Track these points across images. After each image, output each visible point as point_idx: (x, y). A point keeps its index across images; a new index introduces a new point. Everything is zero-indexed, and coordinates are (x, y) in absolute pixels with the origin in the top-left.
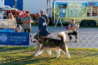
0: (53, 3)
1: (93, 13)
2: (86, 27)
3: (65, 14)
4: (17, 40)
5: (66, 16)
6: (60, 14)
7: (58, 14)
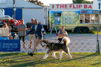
0: (49, 12)
1: (86, 20)
2: (80, 33)
3: (60, 22)
4: (9, 47)
5: (61, 24)
6: (55, 22)
7: (53, 21)
